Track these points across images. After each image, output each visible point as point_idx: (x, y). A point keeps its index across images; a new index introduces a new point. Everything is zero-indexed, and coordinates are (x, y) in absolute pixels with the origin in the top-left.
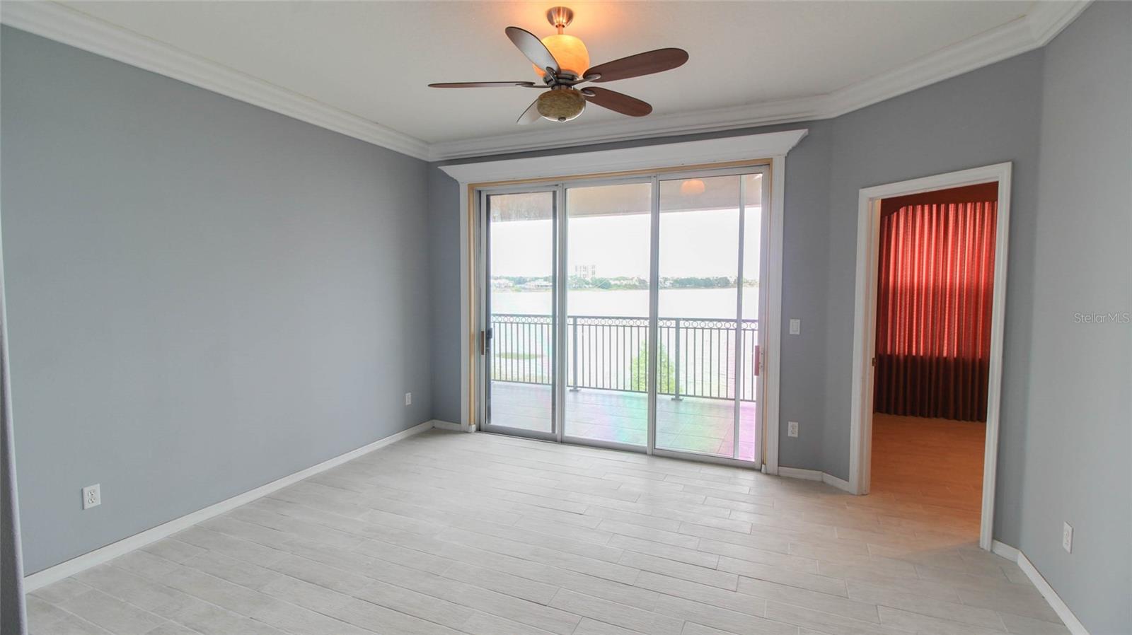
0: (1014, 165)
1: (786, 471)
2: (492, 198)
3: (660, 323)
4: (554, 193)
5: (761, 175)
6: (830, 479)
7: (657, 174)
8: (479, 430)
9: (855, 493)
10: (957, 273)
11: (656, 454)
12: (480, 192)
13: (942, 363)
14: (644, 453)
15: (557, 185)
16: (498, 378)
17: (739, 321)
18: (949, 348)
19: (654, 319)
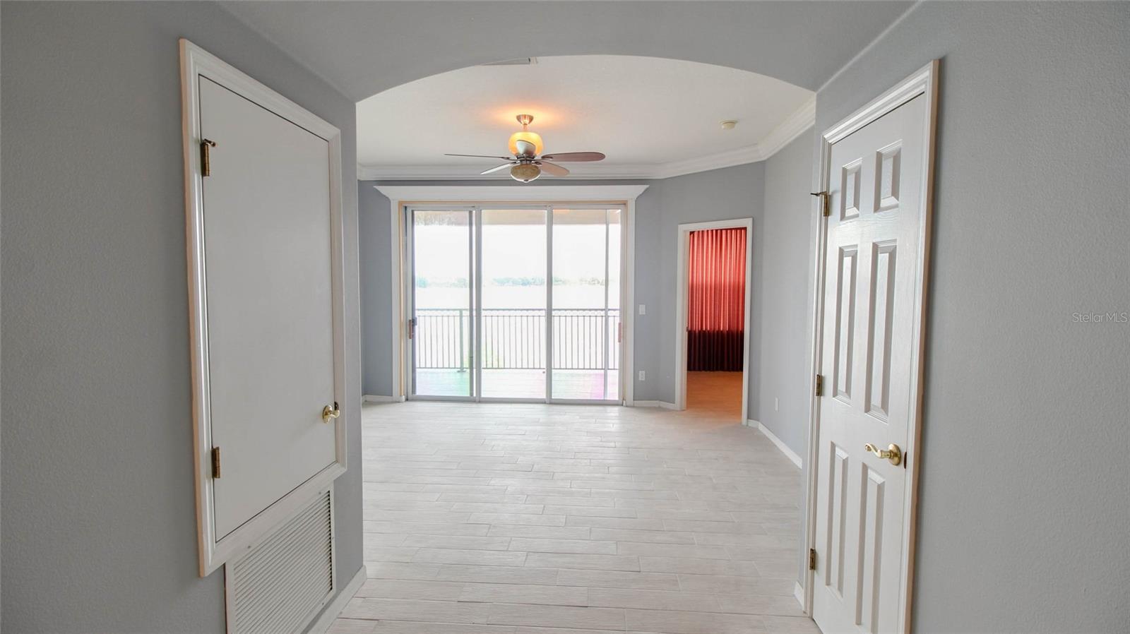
0: (753, 220)
1: (638, 403)
2: (415, 212)
3: (554, 313)
4: (471, 213)
5: (620, 210)
6: (663, 404)
7: (550, 205)
8: (407, 400)
9: (679, 409)
10: (728, 277)
11: (550, 402)
12: (406, 207)
13: (720, 333)
14: (545, 403)
15: (474, 207)
16: (423, 365)
17: (606, 310)
18: (724, 326)
19: (550, 310)
